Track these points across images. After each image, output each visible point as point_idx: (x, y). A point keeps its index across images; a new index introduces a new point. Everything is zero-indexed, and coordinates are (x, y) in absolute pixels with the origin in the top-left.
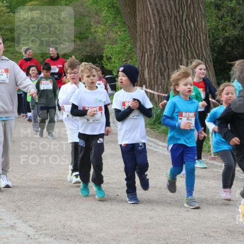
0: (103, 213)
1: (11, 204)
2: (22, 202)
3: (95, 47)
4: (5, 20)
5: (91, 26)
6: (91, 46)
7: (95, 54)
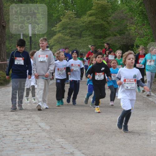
0: (130, 146)
1: (71, 139)
2: (78, 138)
3: (129, 39)
4: (73, 22)
5: (127, 26)
6: (127, 38)
7: (129, 44)
